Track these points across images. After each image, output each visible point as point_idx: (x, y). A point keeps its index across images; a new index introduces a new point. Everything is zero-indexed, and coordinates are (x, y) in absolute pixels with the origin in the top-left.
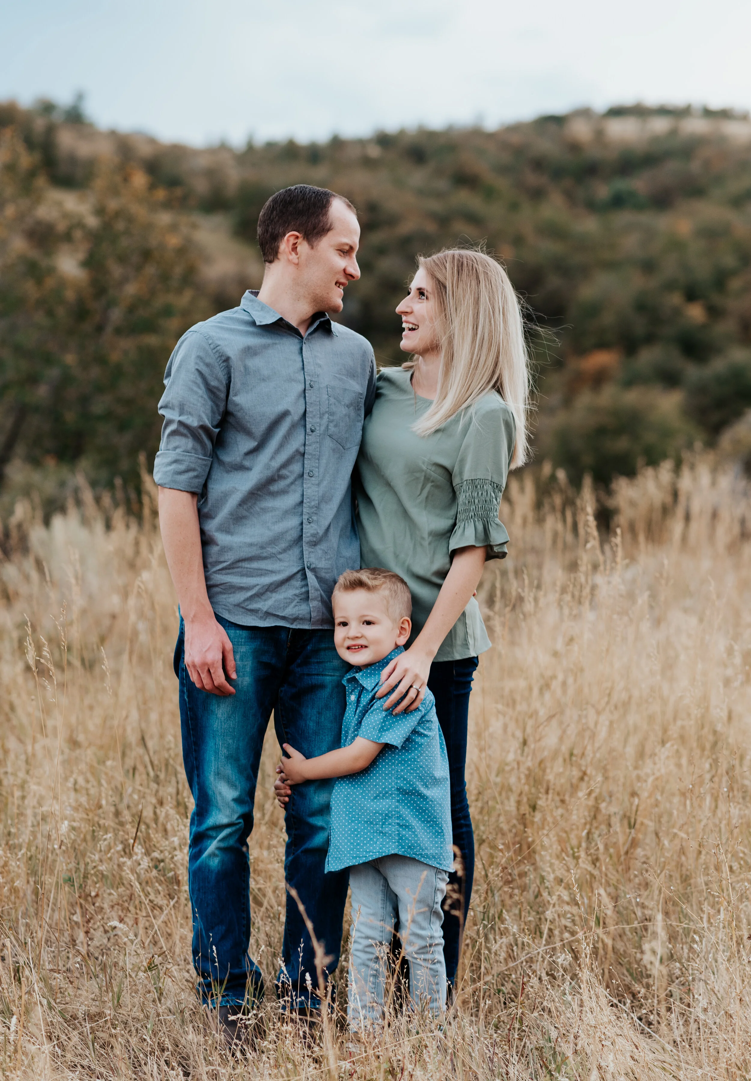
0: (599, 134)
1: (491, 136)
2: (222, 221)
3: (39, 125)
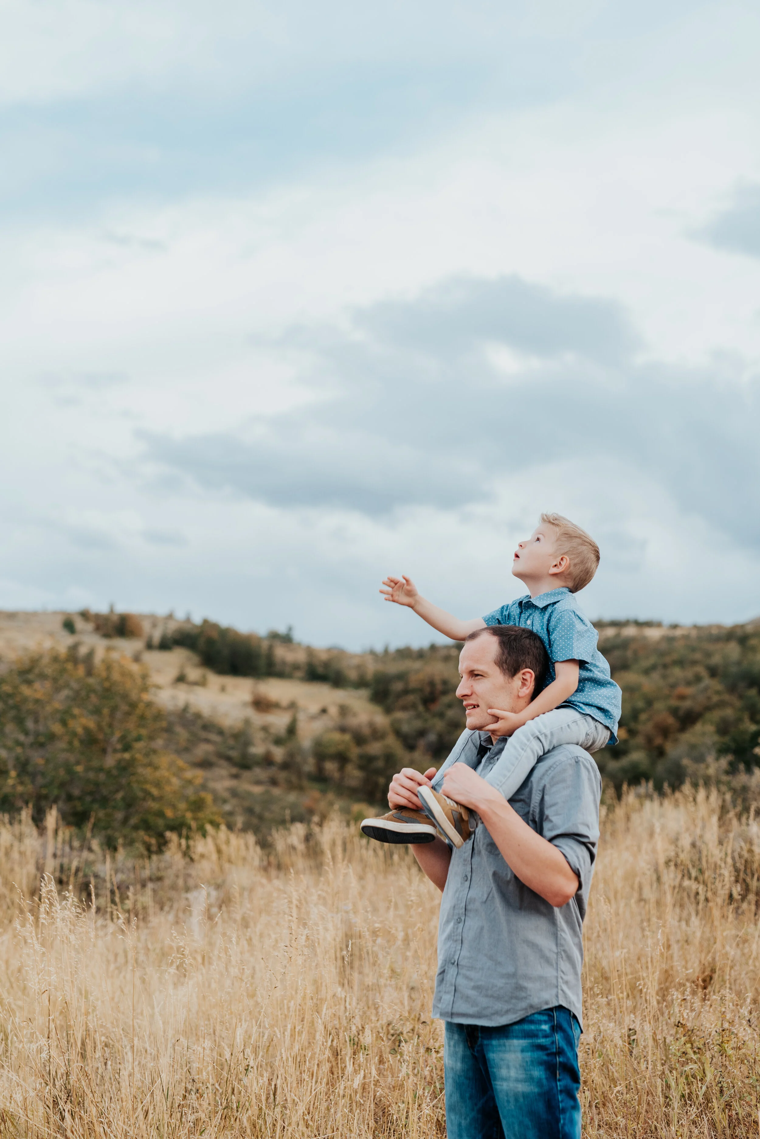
2: (364, 693)
3: (265, 645)
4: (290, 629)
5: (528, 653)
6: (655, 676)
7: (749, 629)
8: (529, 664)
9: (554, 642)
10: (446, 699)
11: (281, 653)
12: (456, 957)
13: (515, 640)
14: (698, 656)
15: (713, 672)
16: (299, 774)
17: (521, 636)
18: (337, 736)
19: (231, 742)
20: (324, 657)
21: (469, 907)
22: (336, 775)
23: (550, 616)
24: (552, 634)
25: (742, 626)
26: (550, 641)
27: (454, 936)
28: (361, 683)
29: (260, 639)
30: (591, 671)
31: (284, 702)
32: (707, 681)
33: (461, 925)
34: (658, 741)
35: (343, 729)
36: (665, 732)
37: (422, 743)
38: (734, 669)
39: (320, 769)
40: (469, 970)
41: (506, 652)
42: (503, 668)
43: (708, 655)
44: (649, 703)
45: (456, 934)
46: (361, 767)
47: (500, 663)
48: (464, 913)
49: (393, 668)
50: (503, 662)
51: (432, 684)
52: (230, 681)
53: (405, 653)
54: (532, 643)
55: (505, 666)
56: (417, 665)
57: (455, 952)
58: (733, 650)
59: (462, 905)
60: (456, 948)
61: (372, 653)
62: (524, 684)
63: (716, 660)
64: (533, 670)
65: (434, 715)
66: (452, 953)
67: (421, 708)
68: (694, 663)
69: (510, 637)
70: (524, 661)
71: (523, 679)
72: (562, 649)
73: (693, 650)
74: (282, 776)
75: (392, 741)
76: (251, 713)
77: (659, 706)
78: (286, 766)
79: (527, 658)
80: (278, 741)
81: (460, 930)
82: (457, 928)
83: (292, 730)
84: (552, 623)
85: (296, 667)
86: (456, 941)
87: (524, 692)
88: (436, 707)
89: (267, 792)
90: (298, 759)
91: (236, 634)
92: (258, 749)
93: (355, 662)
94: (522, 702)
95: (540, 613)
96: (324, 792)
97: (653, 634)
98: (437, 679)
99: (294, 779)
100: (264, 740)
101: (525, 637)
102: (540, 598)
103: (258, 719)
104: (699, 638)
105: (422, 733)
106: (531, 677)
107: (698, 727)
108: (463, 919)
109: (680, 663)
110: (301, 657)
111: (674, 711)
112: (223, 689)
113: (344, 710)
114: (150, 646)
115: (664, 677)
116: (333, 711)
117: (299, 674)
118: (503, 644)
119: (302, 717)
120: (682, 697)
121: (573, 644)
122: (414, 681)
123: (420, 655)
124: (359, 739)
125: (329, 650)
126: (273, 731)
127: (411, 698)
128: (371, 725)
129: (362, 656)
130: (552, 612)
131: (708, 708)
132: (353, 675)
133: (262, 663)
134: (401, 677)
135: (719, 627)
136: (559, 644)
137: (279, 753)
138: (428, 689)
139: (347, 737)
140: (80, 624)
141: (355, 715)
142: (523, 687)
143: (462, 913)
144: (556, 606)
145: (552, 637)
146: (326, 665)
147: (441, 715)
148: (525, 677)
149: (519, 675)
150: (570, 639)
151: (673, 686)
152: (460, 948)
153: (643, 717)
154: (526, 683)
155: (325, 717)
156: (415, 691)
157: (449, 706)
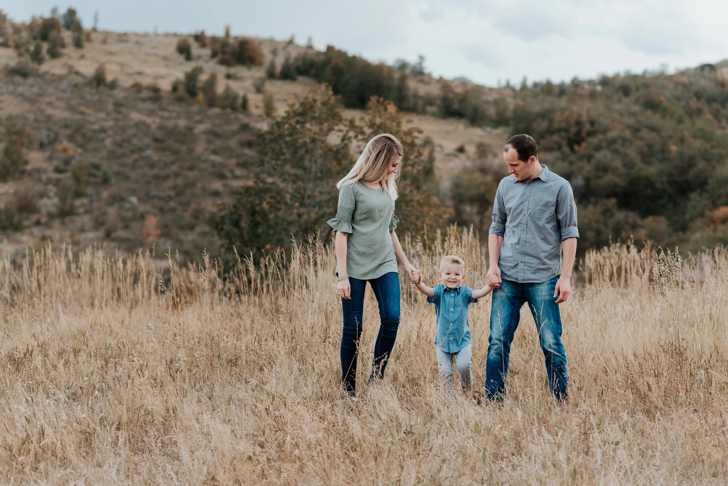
3: (397, 76)
4: (422, 58)
10: (593, 140)
11: (412, 85)
28: (500, 121)
39: (459, 212)
49: (536, 107)
65: (581, 157)
67: (566, 149)
85: (429, 101)
88: (582, 149)
93: (490, 98)
98: (585, 118)
110: (435, 91)
113: (482, 148)
114: (271, 75)
116: (471, 149)
117: (433, 109)
122: (559, 119)
127: (556, 138)
129: (499, 90)
132: (492, 111)
138: (573, 130)
140: (195, 50)
146: (463, 99)
147: (589, 158)
155: (462, 156)
156: (559, 131)
157: (598, 148)
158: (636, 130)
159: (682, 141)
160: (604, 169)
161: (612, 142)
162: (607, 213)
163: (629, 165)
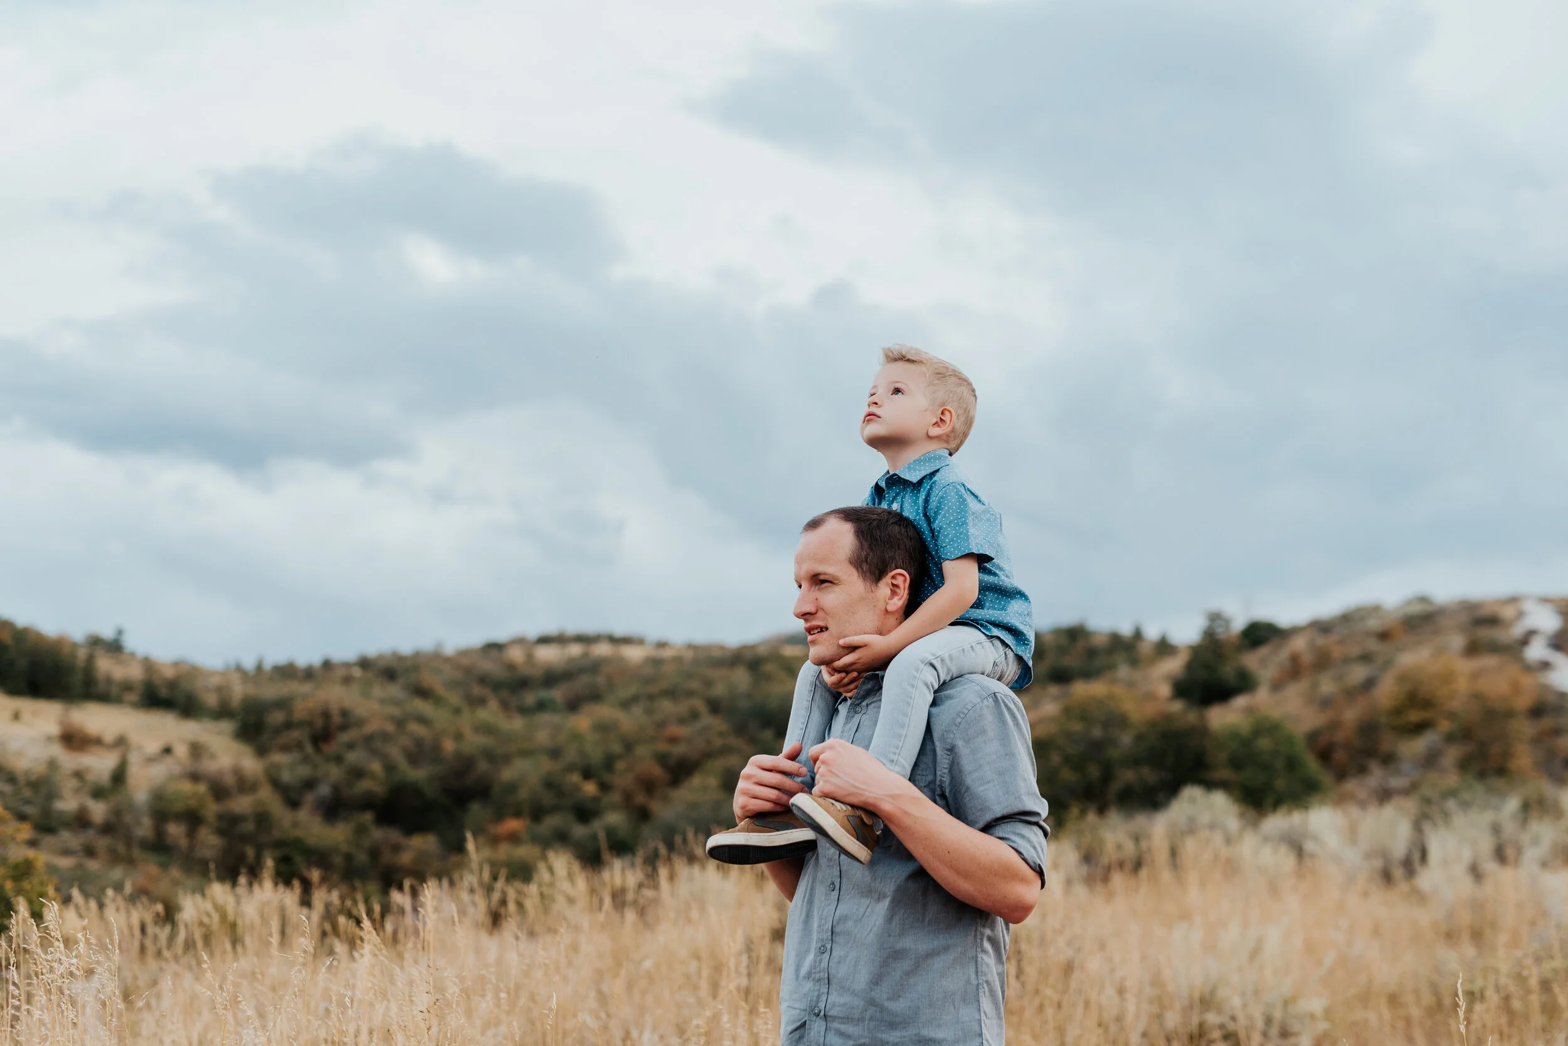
0: (530, 657)
1: (448, 660)
2: (227, 726)
3: (82, 654)
4: (120, 632)
5: (899, 546)
6: (638, 710)
7: (762, 651)
8: (900, 563)
9: (939, 532)
10: (345, 737)
11: (104, 665)
12: (822, 1005)
13: (878, 527)
14: (695, 685)
15: (715, 707)
16: (129, 841)
17: (887, 521)
18: (187, 787)
19: (27, 793)
20: (169, 673)
21: (838, 929)
22: (184, 842)
23: (928, 495)
24: (934, 521)
25: (752, 647)
26: (932, 530)
27: (815, 973)
28: (223, 712)
29: (75, 646)
30: (995, 574)
31: (109, 737)
32: (708, 720)
33: (826, 956)
34: (640, 799)
35: (195, 777)
36: (649, 786)
37: (309, 798)
38: (743, 704)
39: (160, 833)
40: (844, 1023)
41: (866, 545)
42: (862, 569)
43: (708, 683)
44: (629, 746)
45: (818, 969)
46: (221, 832)
47: (857, 562)
48: (830, 938)
49: (271, 692)
50: (862, 561)
51: (326, 715)
52: (26, 705)
53: (287, 672)
54: (903, 530)
55: (865, 567)
56: (306, 688)
57: (819, 996)
58: (741, 678)
59: (827, 926)
60: (819, 990)
61: (239, 669)
62: (894, 593)
63: (719, 690)
64: (906, 571)
65: (328, 759)
66: (815, 999)
67: (309, 749)
68: (690, 694)
69: (870, 523)
70: (893, 558)
71: (893, 585)
72: (952, 541)
73: (689, 676)
74: (102, 843)
75: (266, 795)
76: (57, 751)
77: (643, 751)
78: (108, 828)
79: (897, 552)
80: (98, 793)
81: (824, 964)
82: (820, 961)
83: (119, 777)
84: (933, 504)
85: (127, 687)
86: (819, 980)
87: (895, 604)
88: (331, 748)
89: (80, 866)
90: (128, 819)
91: (39, 637)
92: (67, 804)
93: (215, 681)
94: (892, 620)
95: (912, 491)
96: (164, 866)
97: (634, 654)
98: (334, 710)
99: (121, 849)
100: (77, 791)
101: (892, 523)
102: (909, 468)
103: (69, 761)
104: (696, 662)
105: (309, 784)
106: (905, 581)
107: (696, 780)
108: (829, 946)
109: (671, 693)
110: (135, 673)
111: (662, 759)
112: (16, 716)
113: (197, 750)
115: (649, 712)
116: (181, 751)
117: (132, 697)
118: (860, 533)
119: (134, 759)
120: (673, 740)
121: (967, 531)
122: (301, 710)
123: (309, 674)
124: (219, 791)
125: (176, 664)
126: (90, 777)
127: (296, 734)
128: (237, 772)
129: (225, 673)
130: (931, 489)
131: (709, 755)
132: (211, 700)
133: (77, 679)
134: (283, 704)
135: (722, 648)
136: (948, 534)
137: (98, 811)
138: (319, 723)
139: (202, 788)
141: (213, 756)
142: (893, 598)
143: (827, 939)
144: (935, 478)
145: (935, 526)
146: (173, 684)
147: (338, 759)
148: (895, 582)
149: (887, 580)
150: (962, 524)
151: (661, 725)
152: (826, 990)
153: (620, 765)
154: (898, 590)
155: (168, 760)
156: (300, 724)
157: (351, 746)
158: (400, 723)
159: (459, 737)
160: (358, 773)
161: (369, 739)
162: (361, 831)
163: (390, 768)
